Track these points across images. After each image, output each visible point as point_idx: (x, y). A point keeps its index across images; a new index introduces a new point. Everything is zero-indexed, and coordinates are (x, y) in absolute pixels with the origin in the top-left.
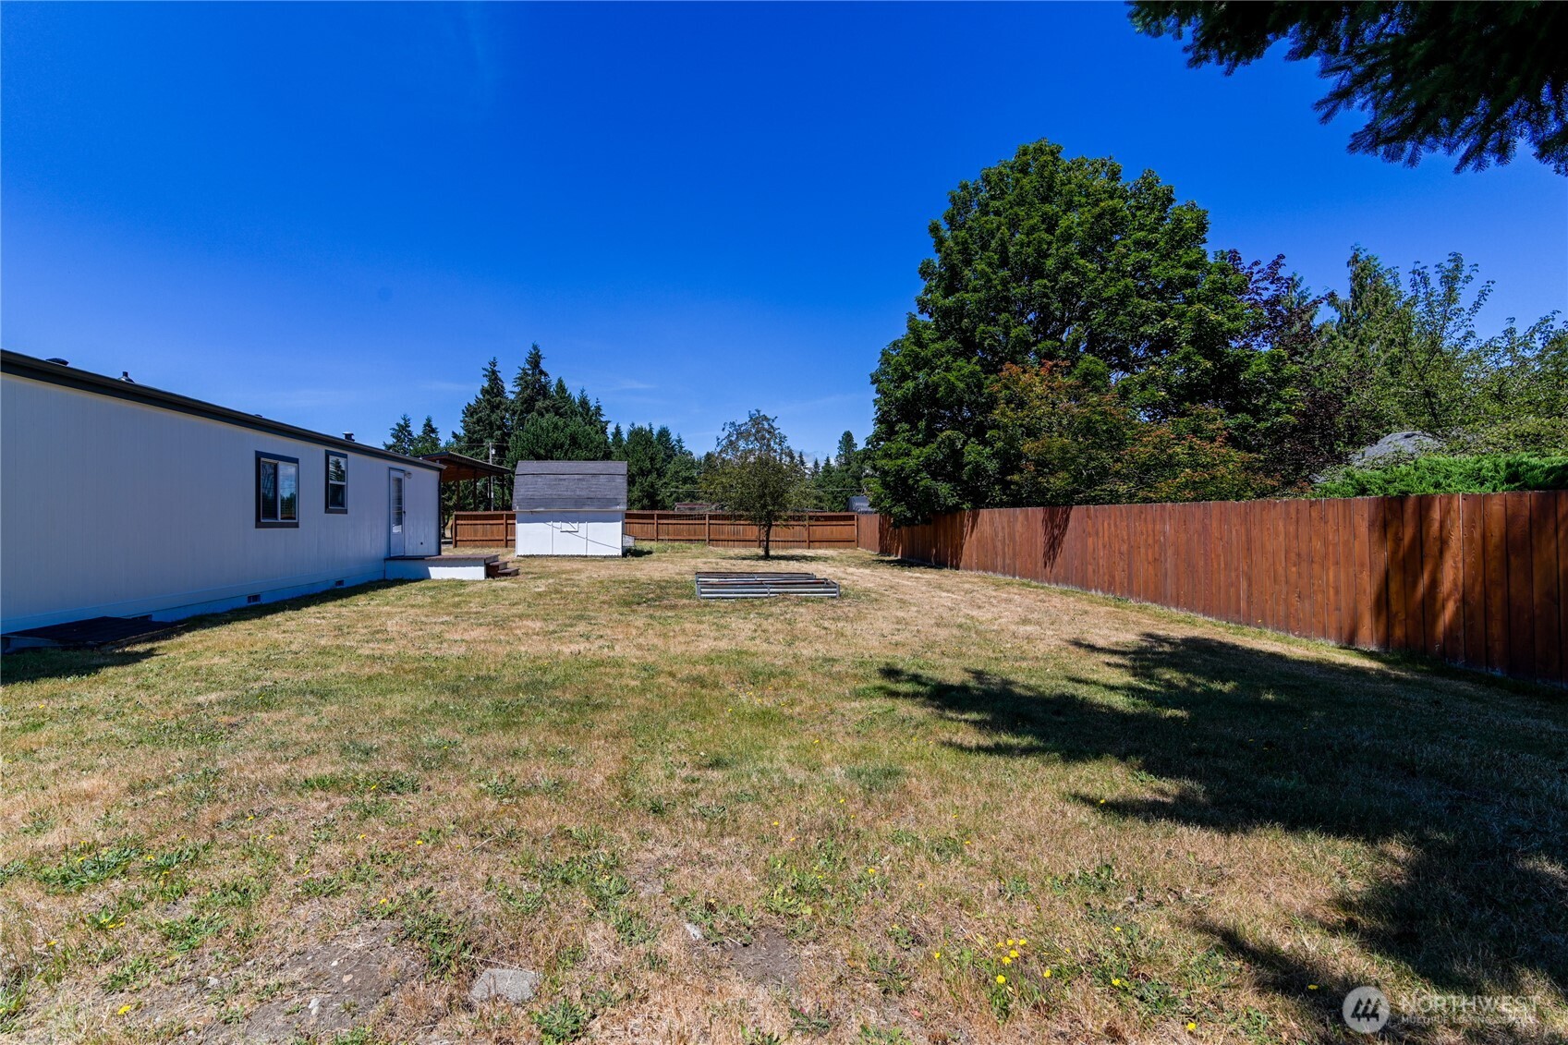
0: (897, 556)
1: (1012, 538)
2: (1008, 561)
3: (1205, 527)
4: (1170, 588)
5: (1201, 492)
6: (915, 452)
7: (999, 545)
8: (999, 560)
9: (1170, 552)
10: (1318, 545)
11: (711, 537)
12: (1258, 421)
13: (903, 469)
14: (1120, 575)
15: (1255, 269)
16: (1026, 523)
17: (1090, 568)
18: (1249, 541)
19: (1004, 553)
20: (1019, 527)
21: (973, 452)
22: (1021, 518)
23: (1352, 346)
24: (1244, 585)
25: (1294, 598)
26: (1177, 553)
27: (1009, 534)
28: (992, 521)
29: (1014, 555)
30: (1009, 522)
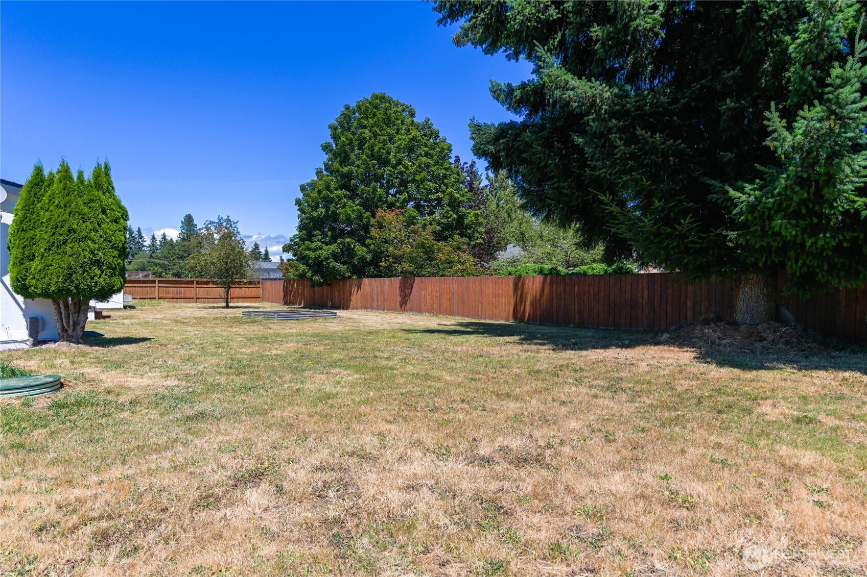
0: (300, 304)
1: (382, 292)
2: (379, 303)
3: (467, 286)
4: (455, 309)
5: (464, 273)
6: (325, 247)
7: (375, 296)
8: (375, 303)
9: (456, 295)
10: (500, 291)
11: (160, 296)
12: (471, 241)
13: (319, 256)
14: (435, 306)
15: (465, 166)
16: (390, 286)
17: (423, 304)
18: (482, 291)
19: (378, 300)
20: (387, 287)
21: (361, 250)
22: (387, 283)
23: (495, 200)
24: (480, 306)
25: (494, 309)
26: (458, 296)
27: (381, 291)
28: (370, 284)
29: (384, 300)
30: (381, 285)
